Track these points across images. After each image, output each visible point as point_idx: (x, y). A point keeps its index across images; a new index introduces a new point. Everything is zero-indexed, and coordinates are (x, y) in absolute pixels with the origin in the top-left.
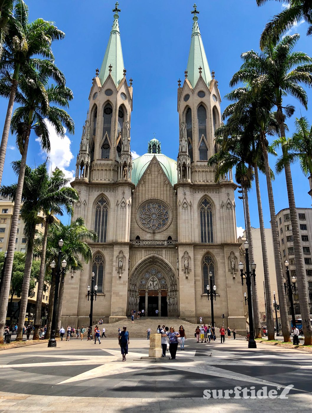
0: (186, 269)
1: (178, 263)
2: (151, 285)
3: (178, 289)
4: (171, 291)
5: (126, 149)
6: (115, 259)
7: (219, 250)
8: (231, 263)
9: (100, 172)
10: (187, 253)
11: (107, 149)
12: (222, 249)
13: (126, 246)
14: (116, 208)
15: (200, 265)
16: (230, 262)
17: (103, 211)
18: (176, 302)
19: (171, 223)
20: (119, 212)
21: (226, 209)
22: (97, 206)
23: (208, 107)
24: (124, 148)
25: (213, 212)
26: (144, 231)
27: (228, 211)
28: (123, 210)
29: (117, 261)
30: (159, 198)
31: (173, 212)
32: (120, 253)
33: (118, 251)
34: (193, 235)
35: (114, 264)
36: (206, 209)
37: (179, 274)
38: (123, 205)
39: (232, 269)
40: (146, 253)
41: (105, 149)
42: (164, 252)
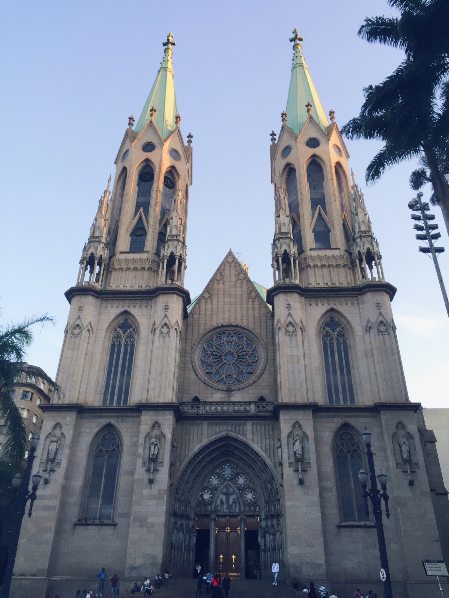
0: (298, 461)
1: (279, 449)
2: (222, 503)
3: (283, 513)
4: (267, 518)
5: (174, 232)
6: (141, 440)
7: (369, 420)
8: (400, 447)
9: (124, 273)
10: (300, 426)
11: (141, 236)
12: (375, 416)
13: (167, 412)
14: (151, 337)
15: (330, 454)
16: (397, 446)
17: (126, 345)
18: (279, 543)
19: (264, 371)
20: (156, 344)
21: (376, 333)
22: (114, 335)
23: (327, 162)
24: (171, 231)
25: (350, 342)
26: (209, 386)
27: (381, 337)
28: (164, 340)
29: (147, 445)
30: (239, 322)
31: (267, 348)
32: (153, 427)
33: (150, 423)
34: (310, 388)
35: (141, 451)
36: (334, 337)
37: (282, 474)
38: (165, 330)
39: (405, 461)
40: (212, 429)
41: (137, 236)
42: (249, 426)
